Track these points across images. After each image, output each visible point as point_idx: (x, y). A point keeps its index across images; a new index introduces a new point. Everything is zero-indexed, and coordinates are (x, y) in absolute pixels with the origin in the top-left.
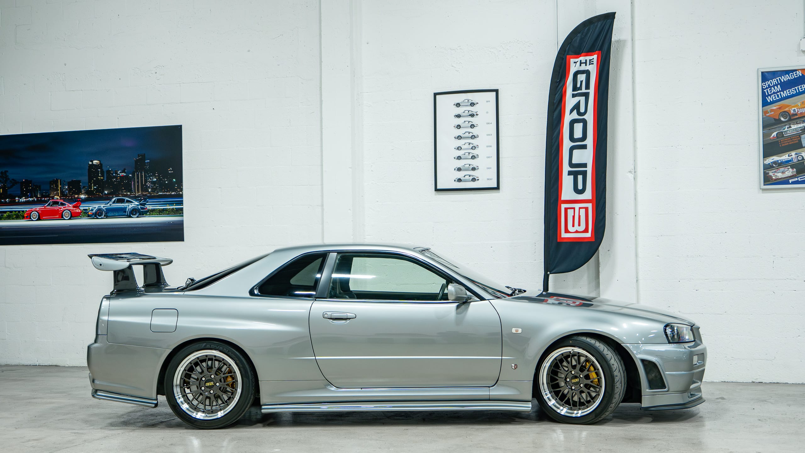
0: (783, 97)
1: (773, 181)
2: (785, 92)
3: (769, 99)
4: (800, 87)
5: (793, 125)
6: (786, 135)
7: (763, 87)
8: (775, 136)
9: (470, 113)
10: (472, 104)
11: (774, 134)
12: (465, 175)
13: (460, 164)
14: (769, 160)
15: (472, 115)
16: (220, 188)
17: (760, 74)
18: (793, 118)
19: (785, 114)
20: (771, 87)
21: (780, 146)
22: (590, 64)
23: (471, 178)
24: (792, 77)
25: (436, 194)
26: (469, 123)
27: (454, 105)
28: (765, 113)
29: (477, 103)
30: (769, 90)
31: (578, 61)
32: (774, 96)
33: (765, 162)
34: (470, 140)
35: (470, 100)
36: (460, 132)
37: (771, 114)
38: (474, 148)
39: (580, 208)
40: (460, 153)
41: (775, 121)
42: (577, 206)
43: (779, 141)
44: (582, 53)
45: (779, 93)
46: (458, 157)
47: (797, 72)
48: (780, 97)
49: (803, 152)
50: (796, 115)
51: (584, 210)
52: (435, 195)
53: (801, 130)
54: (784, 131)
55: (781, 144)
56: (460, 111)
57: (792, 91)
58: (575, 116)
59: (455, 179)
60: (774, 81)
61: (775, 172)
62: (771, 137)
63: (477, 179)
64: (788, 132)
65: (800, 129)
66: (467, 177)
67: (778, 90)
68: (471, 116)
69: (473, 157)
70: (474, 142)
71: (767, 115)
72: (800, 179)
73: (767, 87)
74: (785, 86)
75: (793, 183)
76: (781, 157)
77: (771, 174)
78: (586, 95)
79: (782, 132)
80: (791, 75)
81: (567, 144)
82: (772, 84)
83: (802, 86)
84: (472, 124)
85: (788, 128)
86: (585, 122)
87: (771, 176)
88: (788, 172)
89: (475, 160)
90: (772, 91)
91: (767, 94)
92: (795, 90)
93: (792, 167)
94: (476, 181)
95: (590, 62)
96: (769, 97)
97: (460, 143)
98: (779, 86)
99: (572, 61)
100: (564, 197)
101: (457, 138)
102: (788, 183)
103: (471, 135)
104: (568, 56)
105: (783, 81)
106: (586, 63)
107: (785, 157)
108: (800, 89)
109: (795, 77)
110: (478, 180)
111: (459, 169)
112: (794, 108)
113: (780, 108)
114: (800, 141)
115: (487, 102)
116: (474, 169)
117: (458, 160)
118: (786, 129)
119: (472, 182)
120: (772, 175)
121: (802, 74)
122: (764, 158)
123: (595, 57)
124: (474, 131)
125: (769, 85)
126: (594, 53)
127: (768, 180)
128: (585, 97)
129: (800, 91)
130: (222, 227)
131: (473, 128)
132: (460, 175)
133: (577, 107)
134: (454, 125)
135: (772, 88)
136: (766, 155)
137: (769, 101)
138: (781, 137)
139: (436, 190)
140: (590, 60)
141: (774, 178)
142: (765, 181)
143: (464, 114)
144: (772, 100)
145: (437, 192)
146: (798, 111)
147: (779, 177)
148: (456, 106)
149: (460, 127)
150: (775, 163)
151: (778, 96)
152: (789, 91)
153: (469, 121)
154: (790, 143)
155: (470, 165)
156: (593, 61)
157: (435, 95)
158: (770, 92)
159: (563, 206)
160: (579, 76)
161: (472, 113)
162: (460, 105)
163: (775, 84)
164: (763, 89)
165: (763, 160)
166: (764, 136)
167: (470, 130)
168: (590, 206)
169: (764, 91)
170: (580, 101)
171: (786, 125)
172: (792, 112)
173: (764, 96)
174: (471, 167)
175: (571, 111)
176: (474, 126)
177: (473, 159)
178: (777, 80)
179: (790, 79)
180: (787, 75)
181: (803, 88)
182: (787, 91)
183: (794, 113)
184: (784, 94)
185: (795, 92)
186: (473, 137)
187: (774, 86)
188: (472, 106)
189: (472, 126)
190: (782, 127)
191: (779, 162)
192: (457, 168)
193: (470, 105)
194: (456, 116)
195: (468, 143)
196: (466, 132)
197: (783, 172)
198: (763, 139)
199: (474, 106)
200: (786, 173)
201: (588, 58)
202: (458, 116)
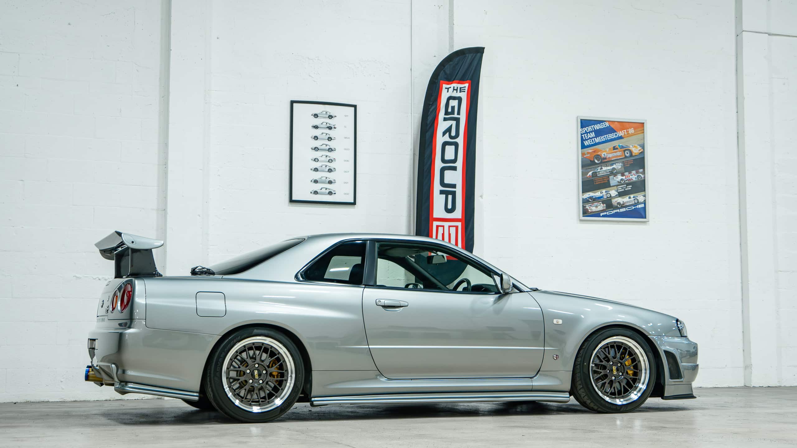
0: (596, 142)
1: (589, 213)
2: (598, 138)
3: (586, 143)
4: (608, 136)
5: (604, 167)
6: (599, 175)
7: (582, 133)
8: (591, 175)
9: (328, 125)
10: (331, 117)
11: (590, 173)
12: (322, 188)
13: (317, 176)
14: (586, 195)
15: (330, 128)
16: (22, 180)
17: (579, 121)
18: (605, 162)
19: (598, 157)
20: (587, 133)
21: (595, 184)
22: (460, 92)
23: (328, 191)
24: (602, 127)
25: (290, 205)
26: (326, 135)
27: (312, 115)
28: (583, 154)
29: (336, 116)
30: (586, 135)
31: (450, 87)
32: (590, 141)
33: (583, 198)
34: (327, 153)
35: (328, 112)
36: (317, 144)
37: (588, 156)
38: (330, 161)
39: (449, 227)
40: (317, 165)
41: (591, 162)
42: (446, 224)
43: (594, 180)
44: (454, 80)
45: (593, 139)
46: (315, 169)
47: (606, 123)
48: (594, 143)
49: (611, 190)
50: (605, 158)
51: (455, 228)
52: (288, 206)
53: (609, 172)
54: (597, 171)
55: (595, 182)
56: (317, 122)
57: (603, 139)
58: (447, 138)
59: (311, 191)
60: (589, 129)
61: (591, 206)
62: (588, 175)
63: (333, 193)
64: (600, 173)
65: (609, 170)
66: (324, 190)
67: (593, 136)
68: (328, 128)
69: (330, 170)
70: (332, 155)
71: (585, 156)
72: (608, 213)
73: (585, 132)
74: (598, 133)
75: (603, 216)
76: (595, 193)
77: (587, 207)
78: (457, 120)
79: (596, 172)
80: (602, 125)
81: (438, 164)
82: (588, 131)
83: (610, 135)
84: (329, 136)
85: (600, 169)
86: (456, 145)
87: (587, 209)
88: (600, 206)
89: (332, 173)
90: (589, 137)
91: (584, 139)
92: (605, 137)
93: (603, 202)
94: (333, 195)
95: (460, 90)
96: (586, 141)
97: (318, 154)
98: (593, 133)
99: (445, 86)
100: (435, 215)
101: (314, 149)
102: (600, 217)
103: (328, 147)
104: (441, 81)
105: (596, 129)
106: (457, 90)
107: (598, 194)
108: (608, 137)
109: (605, 127)
110: (335, 194)
111: (316, 182)
112: (605, 153)
113: (594, 152)
114: (609, 181)
115: (346, 116)
116: (330, 182)
117: (314, 172)
118: (599, 170)
119: (329, 196)
120: (589, 209)
121: (609, 125)
122: (583, 193)
123: (467, 85)
124: (332, 144)
125: (586, 131)
126: (465, 82)
127: (586, 213)
128: (455, 122)
129: (608, 139)
130: (23, 227)
131: (330, 141)
132: (317, 187)
133: (449, 130)
134: (311, 136)
135: (589, 134)
136: (584, 191)
137: (586, 145)
138: (595, 177)
139: (291, 201)
140: (461, 88)
141: (590, 211)
142: (583, 214)
143: (322, 126)
144: (588, 144)
145: (291, 204)
146: (607, 156)
147: (594, 211)
148: (314, 116)
149: (318, 139)
150: (591, 198)
151: (593, 140)
152: (600, 138)
153: (327, 134)
154: (602, 182)
155: (326, 178)
156: (465, 89)
157: (292, 102)
158: (587, 137)
159: (435, 224)
160: (451, 101)
161: (330, 126)
162: (318, 117)
163: (590, 131)
164: (582, 134)
165: (582, 195)
166: (584, 174)
167: (327, 142)
168: (459, 224)
169: (582, 135)
170: (452, 125)
171: (598, 167)
172: (603, 156)
173: (582, 140)
174: (328, 180)
175: (444, 134)
176: (331, 139)
177: (330, 172)
178: (592, 127)
179: (601, 128)
180: (599, 124)
181: (610, 136)
182: (599, 137)
183: (605, 157)
184: (597, 140)
185: (605, 140)
186: (330, 150)
187: (589, 132)
188: (330, 118)
189: (330, 139)
190: (596, 167)
191: (594, 197)
192: (313, 180)
193: (328, 117)
194: (313, 126)
195: (325, 156)
196: (323, 144)
197: (596, 207)
198: (582, 177)
199: (332, 118)
200: (599, 207)
201: (460, 86)
202: (316, 127)
